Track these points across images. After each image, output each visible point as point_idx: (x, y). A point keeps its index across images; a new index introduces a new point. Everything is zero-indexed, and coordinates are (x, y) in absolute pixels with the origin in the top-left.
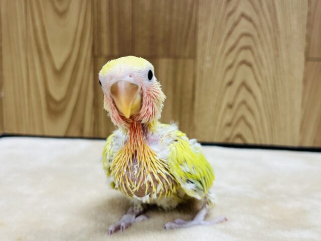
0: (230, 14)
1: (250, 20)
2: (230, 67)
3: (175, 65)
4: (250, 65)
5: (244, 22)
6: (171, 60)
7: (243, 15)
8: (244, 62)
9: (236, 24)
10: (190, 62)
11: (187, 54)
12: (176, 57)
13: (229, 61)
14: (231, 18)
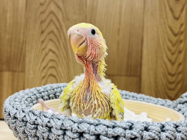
0: (43, 49)
1: (54, 52)
2: (44, 77)
3: (13, 75)
4: (54, 76)
5: (51, 54)
6: (11, 73)
7: (50, 50)
8: (51, 75)
9: (46, 55)
10: (21, 74)
11: (20, 70)
12: (13, 71)
13: (43, 74)
14: (44, 51)
